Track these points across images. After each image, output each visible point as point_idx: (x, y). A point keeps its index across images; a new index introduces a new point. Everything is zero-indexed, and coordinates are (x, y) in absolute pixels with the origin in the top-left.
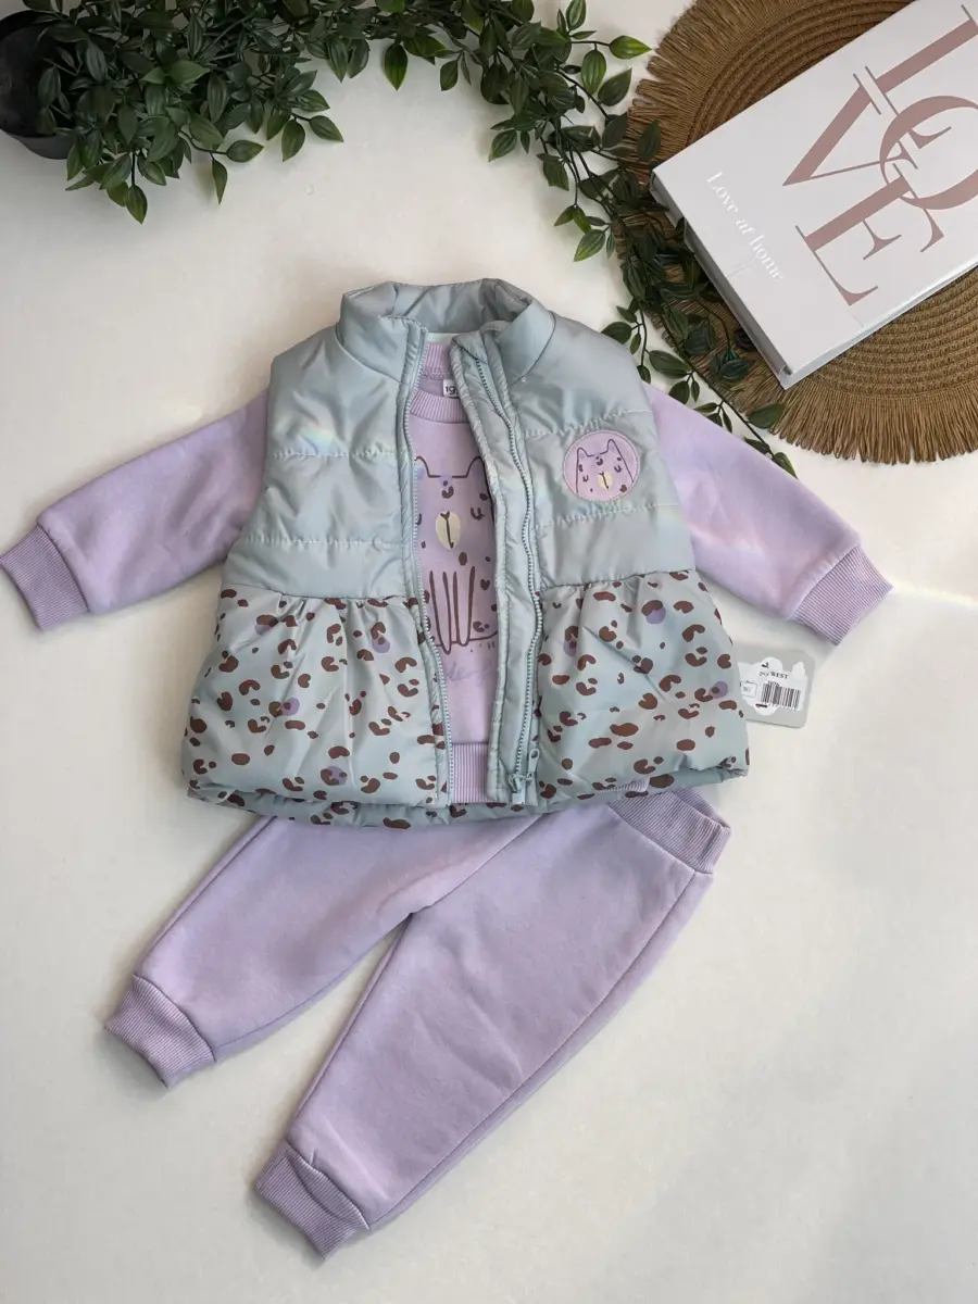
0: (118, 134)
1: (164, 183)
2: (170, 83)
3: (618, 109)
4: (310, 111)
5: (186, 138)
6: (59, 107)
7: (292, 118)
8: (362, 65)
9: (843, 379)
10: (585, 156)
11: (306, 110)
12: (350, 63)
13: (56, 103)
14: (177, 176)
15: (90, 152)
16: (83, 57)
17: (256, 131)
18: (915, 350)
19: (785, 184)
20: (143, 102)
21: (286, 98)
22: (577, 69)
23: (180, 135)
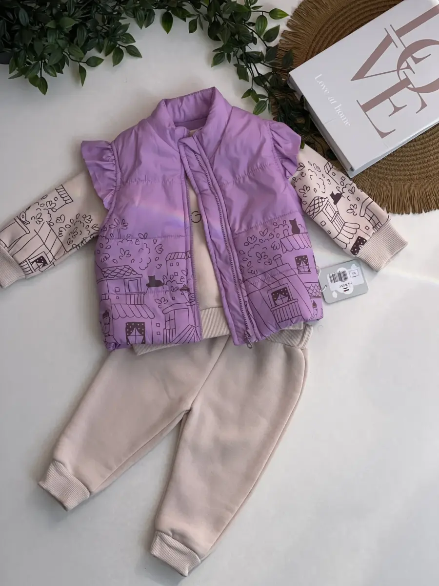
0: (34, 53)
1: (56, 76)
2: (59, 28)
3: (272, 44)
4: (127, 43)
5: (67, 56)
6: (5, 39)
7: (118, 46)
8: (151, 22)
9: (378, 173)
10: (256, 65)
11: (124, 42)
12: (146, 20)
13: (4, 36)
14: (62, 73)
15: (20, 61)
16: (18, 16)
17: (100, 52)
18: (413, 160)
19: (352, 80)
20: (46, 36)
21: (115, 36)
22: (253, 24)
23: (64, 53)
